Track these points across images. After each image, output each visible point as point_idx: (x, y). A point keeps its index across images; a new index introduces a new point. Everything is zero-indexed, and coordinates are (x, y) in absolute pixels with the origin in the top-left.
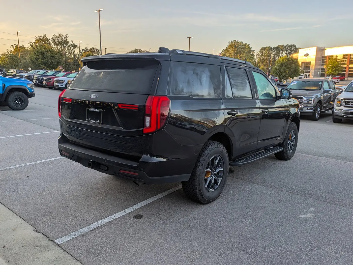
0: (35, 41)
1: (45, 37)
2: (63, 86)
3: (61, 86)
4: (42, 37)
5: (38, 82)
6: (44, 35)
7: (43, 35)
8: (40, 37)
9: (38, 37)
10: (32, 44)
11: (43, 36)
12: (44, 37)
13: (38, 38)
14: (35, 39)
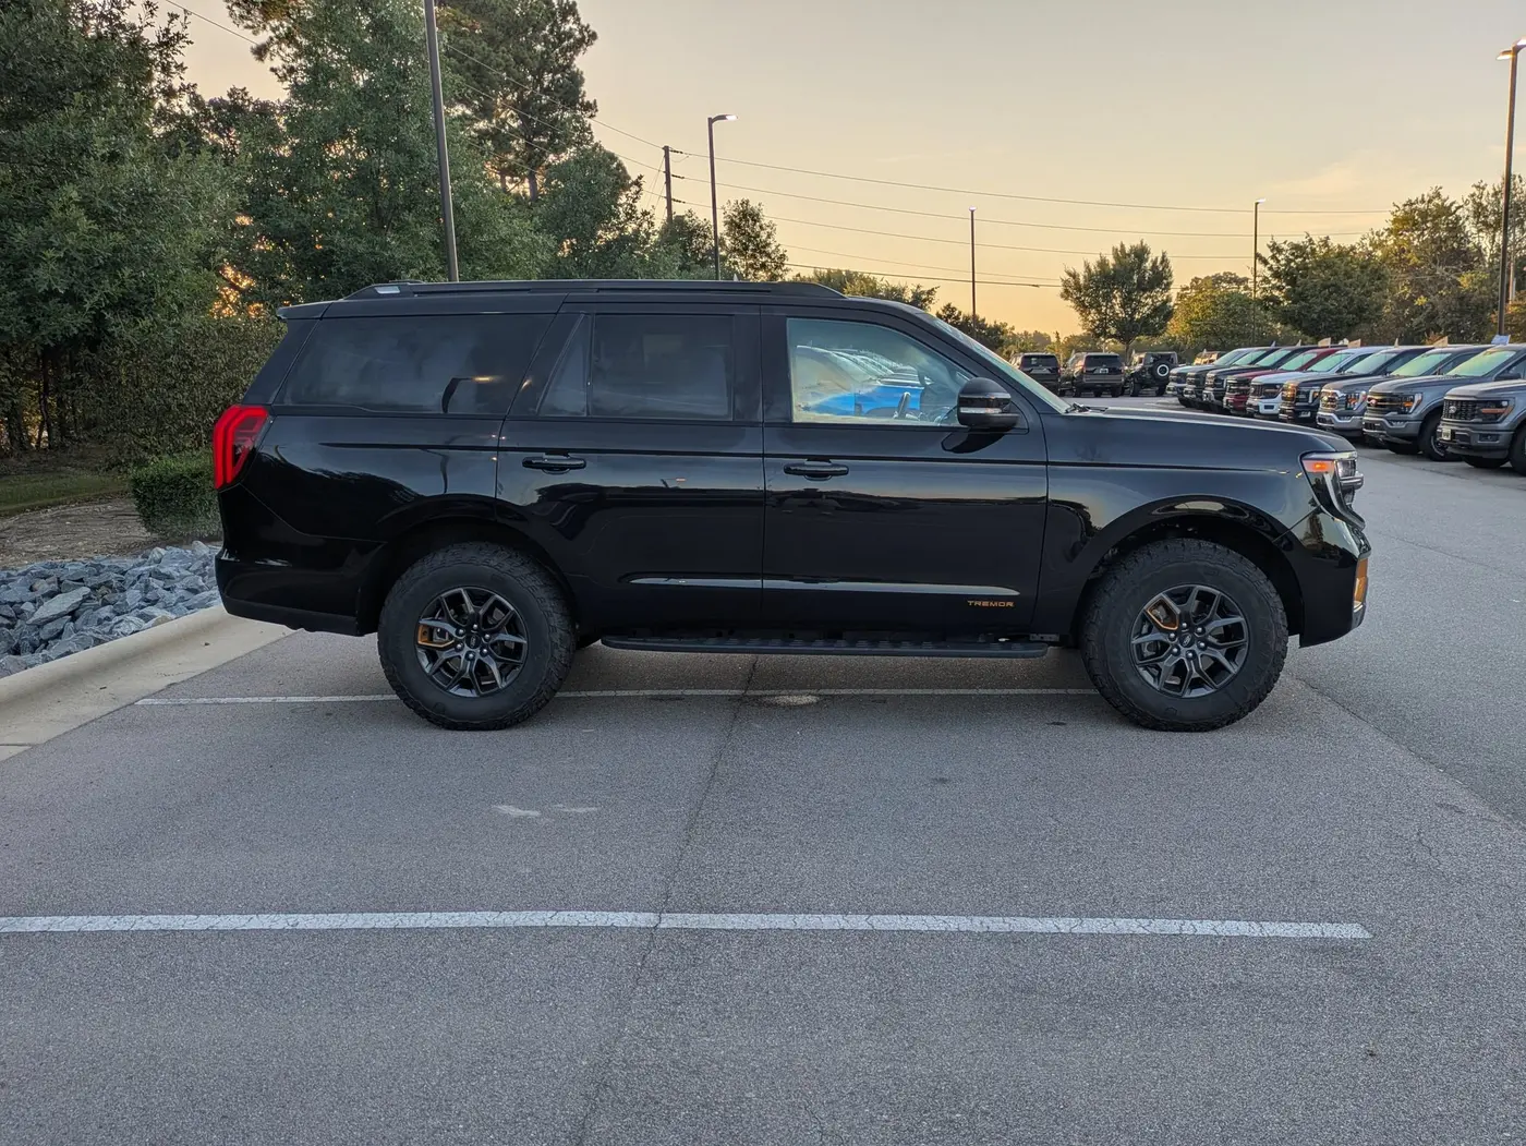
0: (1390, 226)
1: (1436, 201)
2: (1272, 407)
3: (1266, 407)
4: (1423, 201)
5: (1213, 399)
6: (1431, 193)
7: (1428, 192)
8: (1412, 204)
9: (1405, 205)
10: (1376, 238)
11: (1427, 199)
12: (1430, 201)
13: (1407, 207)
14: (1392, 218)
